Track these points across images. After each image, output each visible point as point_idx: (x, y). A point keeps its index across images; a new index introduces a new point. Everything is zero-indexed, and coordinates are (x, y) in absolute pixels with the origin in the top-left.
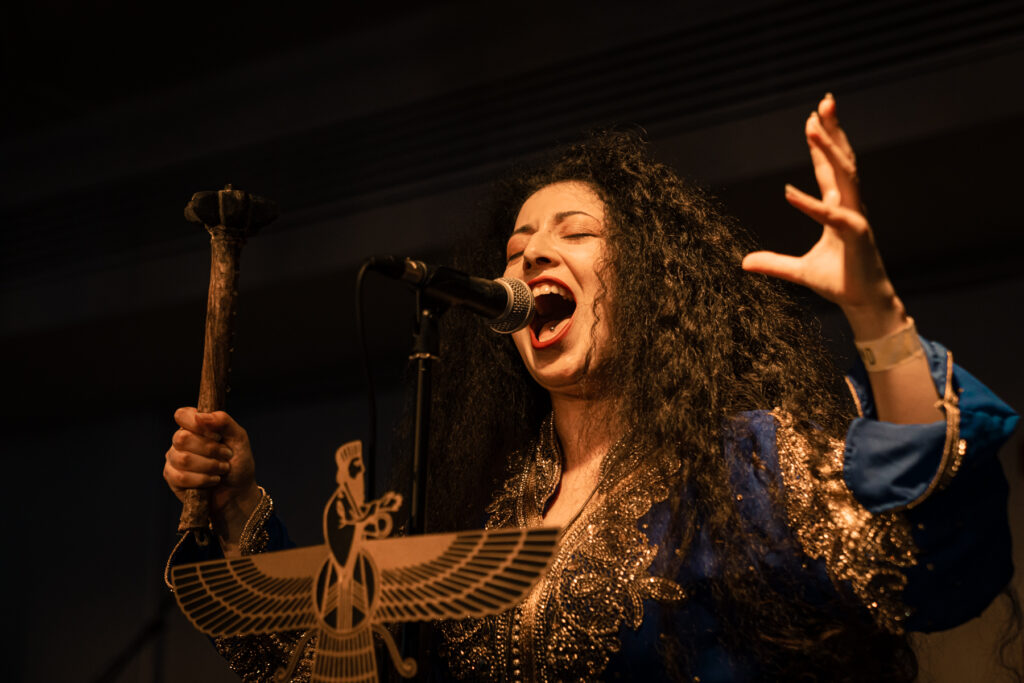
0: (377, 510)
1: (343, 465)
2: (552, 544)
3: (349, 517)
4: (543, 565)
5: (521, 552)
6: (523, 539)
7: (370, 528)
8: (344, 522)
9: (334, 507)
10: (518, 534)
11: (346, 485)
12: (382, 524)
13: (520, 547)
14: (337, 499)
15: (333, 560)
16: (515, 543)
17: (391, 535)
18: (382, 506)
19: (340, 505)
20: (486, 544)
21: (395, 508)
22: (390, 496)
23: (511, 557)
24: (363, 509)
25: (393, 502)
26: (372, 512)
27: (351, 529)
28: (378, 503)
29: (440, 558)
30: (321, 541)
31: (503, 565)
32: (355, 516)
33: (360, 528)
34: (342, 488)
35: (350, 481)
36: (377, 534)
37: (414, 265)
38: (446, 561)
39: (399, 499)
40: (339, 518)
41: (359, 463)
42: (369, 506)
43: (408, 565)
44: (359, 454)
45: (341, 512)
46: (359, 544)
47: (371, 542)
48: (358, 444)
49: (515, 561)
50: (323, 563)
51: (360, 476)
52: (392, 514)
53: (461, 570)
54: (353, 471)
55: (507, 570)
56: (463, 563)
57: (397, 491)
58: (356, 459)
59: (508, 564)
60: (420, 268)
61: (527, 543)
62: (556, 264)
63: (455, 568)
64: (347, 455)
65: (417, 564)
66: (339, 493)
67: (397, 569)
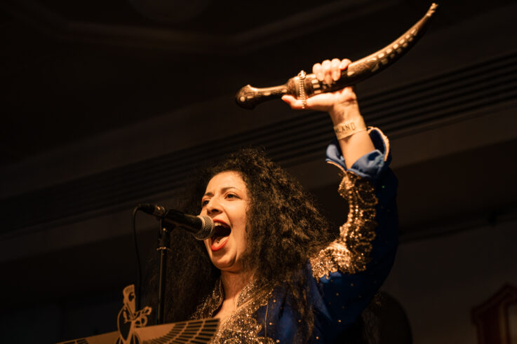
0: (141, 315)
1: (126, 295)
2: (216, 326)
3: (128, 318)
4: (212, 335)
5: (203, 330)
6: (203, 324)
7: (138, 323)
8: (126, 321)
9: (122, 314)
10: (202, 322)
11: (128, 304)
12: (143, 320)
13: (202, 328)
14: (123, 310)
15: (121, 338)
16: (200, 326)
17: (147, 325)
18: (143, 313)
19: (125, 313)
20: (188, 327)
21: (149, 313)
22: (147, 308)
23: (198, 332)
24: (135, 315)
25: (148, 311)
26: (139, 315)
27: (129, 324)
28: (141, 311)
29: (168, 334)
30: (116, 330)
31: (195, 336)
32: (132, 318)
33: (133, 323)
34: (126, 305)
35: (129, 303)
36: (141, 325)
37: (159, 208)
38: (170, 335)
39: (150, 309)
40: (124, 319)
41: (133, 294)
42: (137, 313)
43: (154, 338)
44: (133, 290)
45: (125, 316)
46: (133, 330)
47: (138, 329)
48: (133, 286)
49: (200, 334)
50: (117, 339)
51: (134, 300)
52: (147, 316)
53: (177, 339)
54: (131, 298)
55: (197, 338)
56: (178, 336)
57: (149, 306)
58: (132, 293)
59: (197, 335)
60: (161, 210)
61: (205, 326)
62: (221, 212)
63: (174, 339)
64: (128, 291)
65: (158, 337)
66: (124, 308)
67: (150, 340)
